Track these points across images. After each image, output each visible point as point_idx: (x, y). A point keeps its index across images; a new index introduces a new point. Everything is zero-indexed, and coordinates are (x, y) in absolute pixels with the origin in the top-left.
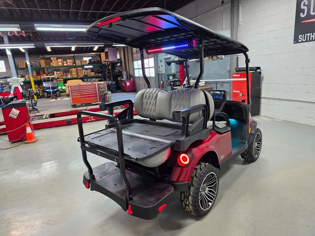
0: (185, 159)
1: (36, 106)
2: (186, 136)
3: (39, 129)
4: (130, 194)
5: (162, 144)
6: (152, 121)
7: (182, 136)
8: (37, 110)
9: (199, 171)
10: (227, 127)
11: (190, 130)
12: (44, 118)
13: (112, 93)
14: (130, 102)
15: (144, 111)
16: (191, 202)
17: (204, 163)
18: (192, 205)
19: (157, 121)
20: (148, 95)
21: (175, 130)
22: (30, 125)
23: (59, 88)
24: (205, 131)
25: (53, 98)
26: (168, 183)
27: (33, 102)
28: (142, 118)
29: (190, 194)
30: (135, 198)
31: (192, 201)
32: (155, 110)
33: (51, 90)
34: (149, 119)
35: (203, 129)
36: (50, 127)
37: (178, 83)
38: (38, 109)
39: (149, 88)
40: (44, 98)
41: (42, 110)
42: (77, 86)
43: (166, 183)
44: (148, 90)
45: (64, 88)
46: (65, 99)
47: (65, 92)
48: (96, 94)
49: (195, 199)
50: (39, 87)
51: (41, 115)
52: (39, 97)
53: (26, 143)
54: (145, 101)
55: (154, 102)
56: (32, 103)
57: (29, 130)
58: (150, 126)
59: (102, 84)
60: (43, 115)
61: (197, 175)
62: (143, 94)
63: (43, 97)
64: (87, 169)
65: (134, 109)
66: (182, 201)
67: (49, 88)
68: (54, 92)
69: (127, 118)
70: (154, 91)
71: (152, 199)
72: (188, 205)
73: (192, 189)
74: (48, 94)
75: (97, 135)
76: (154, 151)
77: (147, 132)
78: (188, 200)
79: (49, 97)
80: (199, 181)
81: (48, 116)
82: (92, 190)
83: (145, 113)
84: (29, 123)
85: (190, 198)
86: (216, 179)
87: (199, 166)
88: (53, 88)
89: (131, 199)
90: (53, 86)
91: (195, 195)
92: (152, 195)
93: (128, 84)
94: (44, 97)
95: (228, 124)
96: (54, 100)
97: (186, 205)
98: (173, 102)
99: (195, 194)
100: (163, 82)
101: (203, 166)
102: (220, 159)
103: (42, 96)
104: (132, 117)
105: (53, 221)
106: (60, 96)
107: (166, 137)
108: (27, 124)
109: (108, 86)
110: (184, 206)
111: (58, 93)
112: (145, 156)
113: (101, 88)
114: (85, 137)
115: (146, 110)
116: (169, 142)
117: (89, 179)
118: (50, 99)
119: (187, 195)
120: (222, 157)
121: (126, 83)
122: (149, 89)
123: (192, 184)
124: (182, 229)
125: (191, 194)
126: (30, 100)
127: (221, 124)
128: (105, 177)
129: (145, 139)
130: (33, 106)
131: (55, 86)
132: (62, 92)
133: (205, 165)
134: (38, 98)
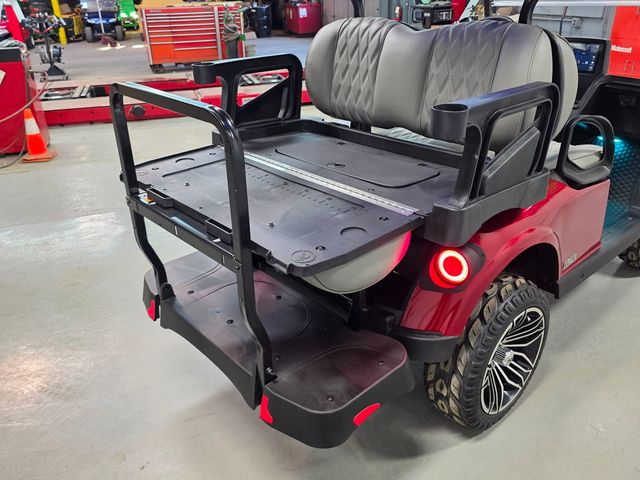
0: (453, 266)
1: (59, 61)
2: (472, 197)
3: (62, 125)
4: (268, 363)
5: (385, 216)
6: (358, 131)
7: (458, 194)
8: (61, 72)
9: (493, 302)
10: (602, 164)
11: (488, 174)
12: (76, 95)
13: (258, 36)
14: (291, 62)
15: (336, 95)
16: (455, 393)
17: (510, 279)
18: (458, 401)
19: (374, 130)
20: (352, 41)
21: (431, 169)
22: (35, 114)
23: (123, 15)
24: (536, 179)
25: (105, 43)
26: (390, 335)
27: (51, 50)
28: (329, 119)
29: (455, 370)
30: (284, 376)
31: (460, 389)
32: (370, 93)
33: (101, 22)
34: (348, 123)
35: (530, 174)
36: (92, 123)
37: (444, 16)
38: (66, 71)
39: (356, 15)
40: (85, 43)
41: (76, 75)
42: (163, 11)
43: (384, 333)
44: (355, 21)
45: (134, 15)
46: (135, 47)
47: (138, 27)
48: (214, 36)
49: (469, 385)
50: (73, 12)
51: (69, 89)
52: (71, 38)
53: (26, 161)
54: (339, 60)
55: (371, 67)
56: (49, 52)
57: (31, 127)
58: (350, 148)
59: (231, 9)
60: (74, 88)
61: (487, 316)
62: (335, 38)
63: (81, 38)
64: (149, 266)
65: (304, 88)
66: (427, 385)
67: (94, 15)
68: (110, 27)
69: (280, 115)
70: (374, 27)
71: (338, 386)
72: (447, 399)
73: (465, 356)
74: (93, 31)
75: (183, 165)
76: (354, 240)
77: (336, 169)
78: (448, 385)
79: (96, 40)
80: (491, 334)
81: (86, 90)
82: (164, 325)
83: (337, 101)
84: (32, 107)
85: (455, 381)
86: (541, 325)
87: (495, 286)
88: (107, 15)
89: (270, 378)
90: (106, 8)
91: (470, 376)
92: (335, 372)
93: (303, 12)
94: (85, 39)
95: (607, 155)
96: (109, 47)
97: (439, 396)
98: (434, 70)
99: (474, 372)
100: (401, 11)
101: (509, 287)
102: (563, 266)
103: (78, 36)
104: (297, 112)
105: (68, 389)
106: (124, 38)
107: (400, 190)
108: (26, 109)
109: (248, 14)
110: (432, 398)
111: (118, 28)
112: (321, 257)
113: (228, 21)
114: (138, 171)
115: (342, 92)
116: (407, 210)
117: (156, 294)
118: (99, 43)
119: (448, 369)
120: (570, 261)
121: (296, 10)
122: (358, 20)
123: (467, 342)
124: (420, 458)
125: (461, 369)
126: (45, 47)
127: (584, 155)
128: (203, 293)
129: (330, 194)
130: (51, 63)
131: (112, 9)
132: (130, 28)
133: (514, 284)
134: (69, 42)
